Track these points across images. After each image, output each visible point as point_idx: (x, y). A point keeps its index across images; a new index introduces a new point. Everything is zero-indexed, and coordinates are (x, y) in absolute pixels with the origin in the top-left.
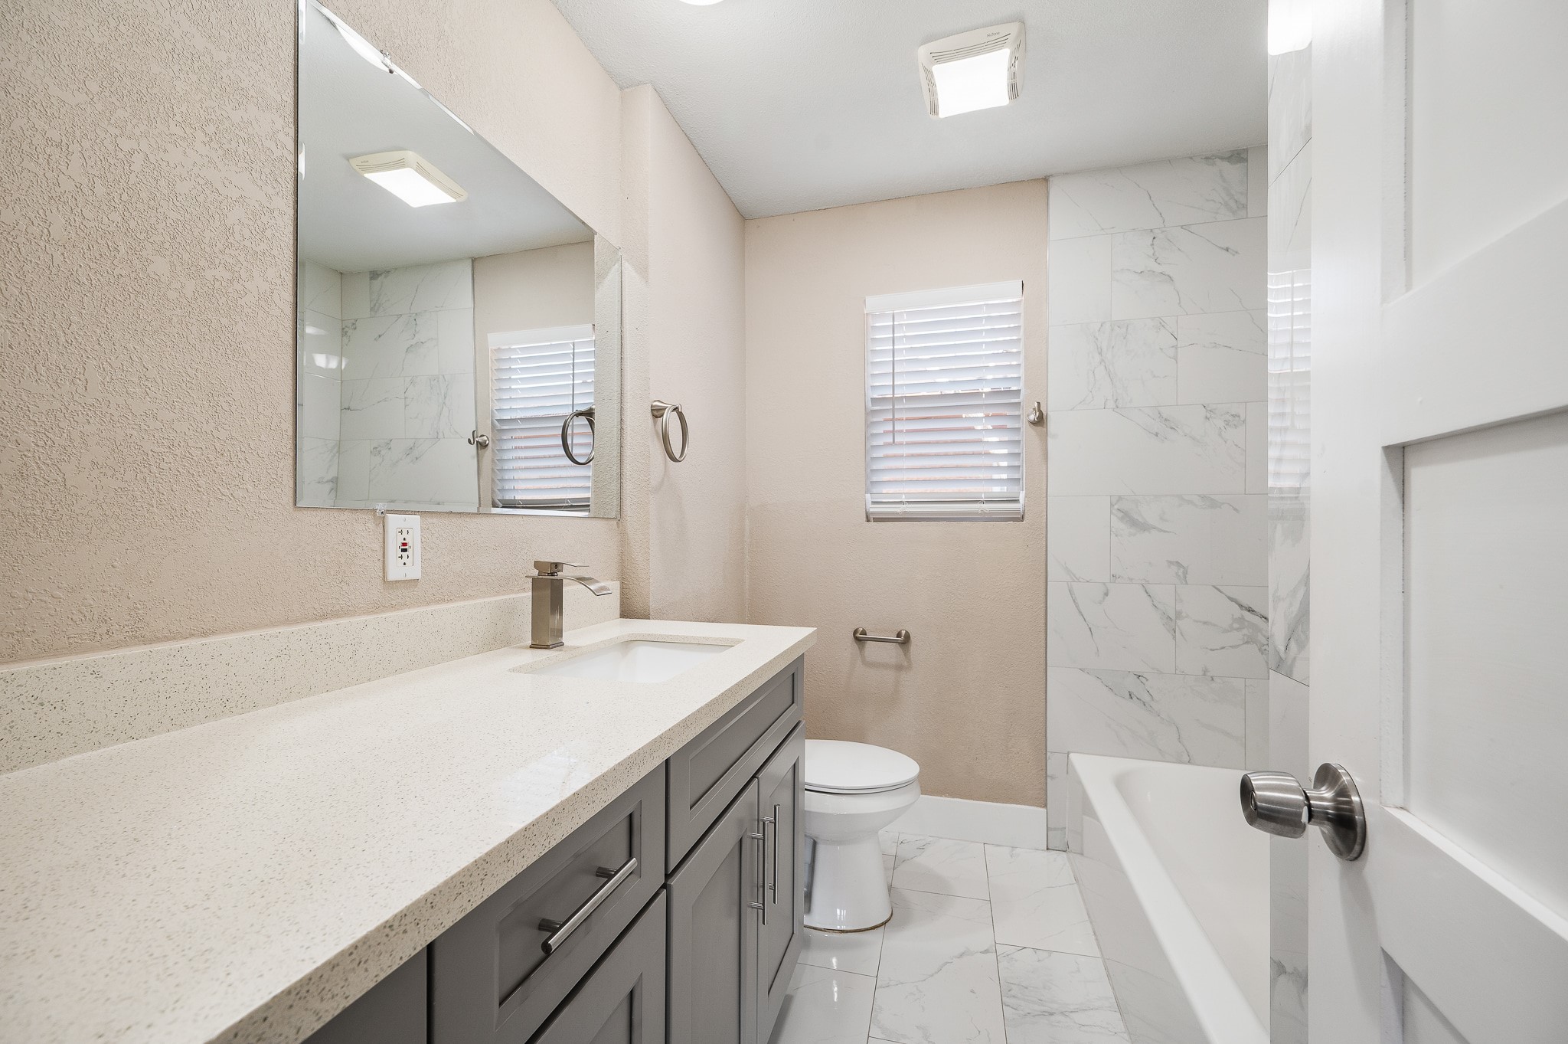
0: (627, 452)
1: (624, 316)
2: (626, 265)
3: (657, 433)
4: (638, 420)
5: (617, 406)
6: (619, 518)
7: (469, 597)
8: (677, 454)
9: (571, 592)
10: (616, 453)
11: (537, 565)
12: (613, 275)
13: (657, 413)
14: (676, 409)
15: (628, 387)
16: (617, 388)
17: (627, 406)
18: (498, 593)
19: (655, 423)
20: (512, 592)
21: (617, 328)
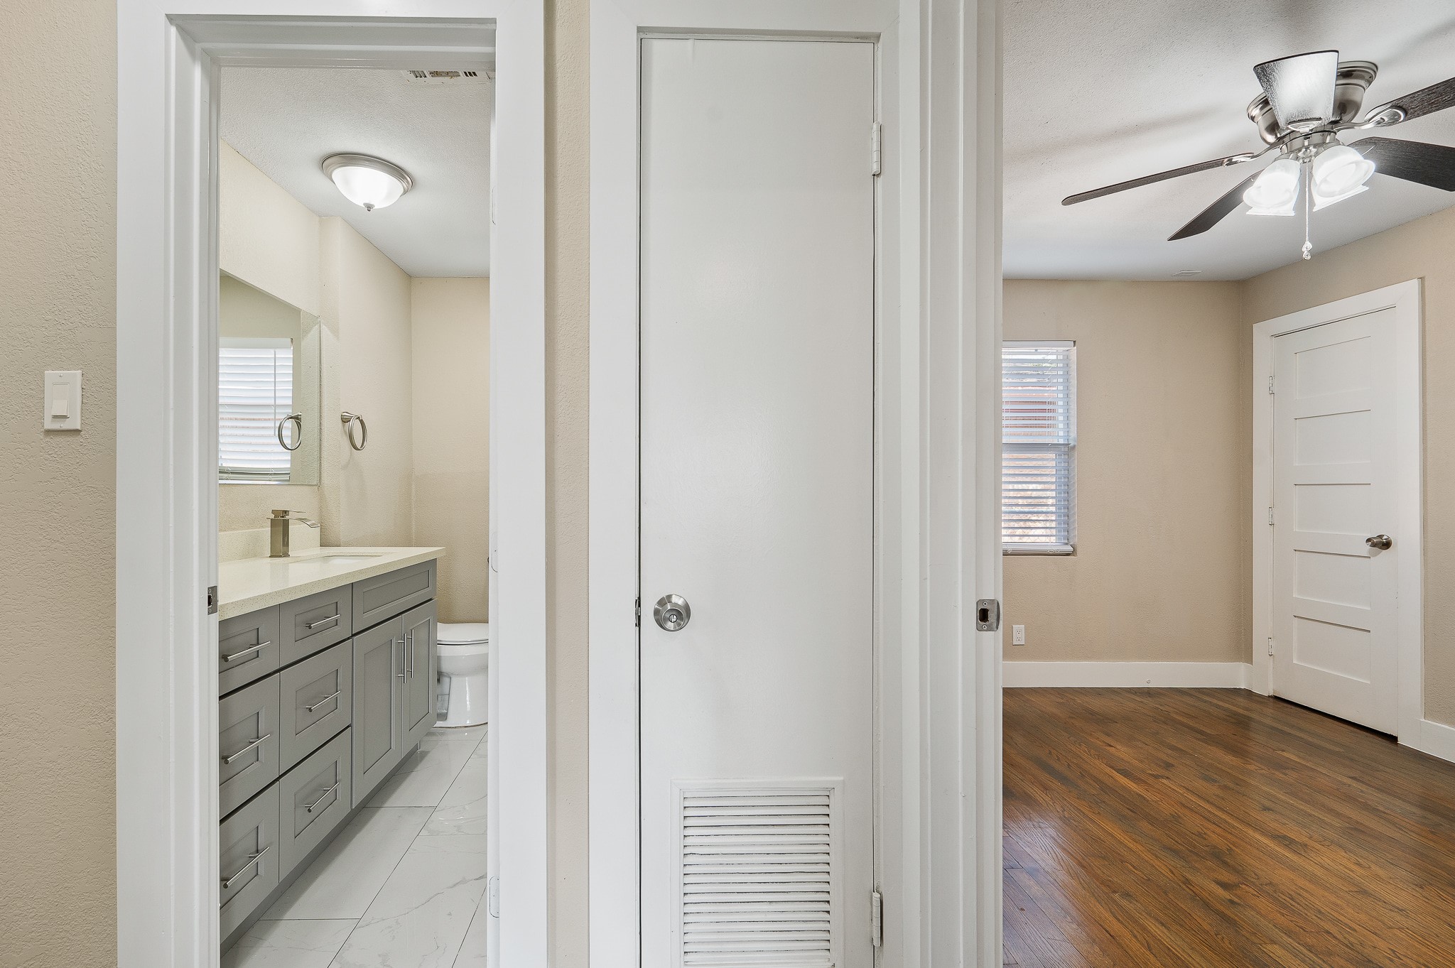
0: (325, 444)
1: (322, 358)
2: (323, 327)
3: (345, 432)
4: (332, 425)
5: (317, 415)
6: (319, 485)
7: (234, 529)
8: (359, 445)
9: (294, 529)
10: (317, 444)
11: (273, 512)
12: (314, 332)
13: (345, 420)
14: (358, 418)
15: (325, 402)
16: (317, 403)
17: (325, 414)
18: (249, 528)
19: (344, 426)
20: (256, 527)
21: (317, 365)
